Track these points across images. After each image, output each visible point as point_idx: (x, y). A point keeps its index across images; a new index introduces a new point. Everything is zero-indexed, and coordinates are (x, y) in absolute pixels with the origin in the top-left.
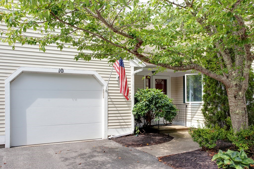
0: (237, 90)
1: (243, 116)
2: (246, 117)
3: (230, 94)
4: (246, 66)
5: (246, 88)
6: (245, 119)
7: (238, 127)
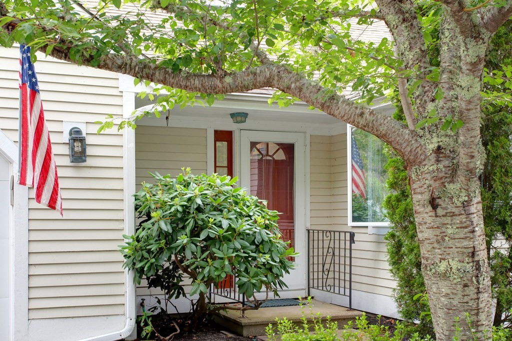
0: (441, 175)
1: (466, 286)
2: (478, 288)
3: (418, 190)
4: (464, 67)
5: (472, 166)
6: (475, 296)
7: (447, 333)
